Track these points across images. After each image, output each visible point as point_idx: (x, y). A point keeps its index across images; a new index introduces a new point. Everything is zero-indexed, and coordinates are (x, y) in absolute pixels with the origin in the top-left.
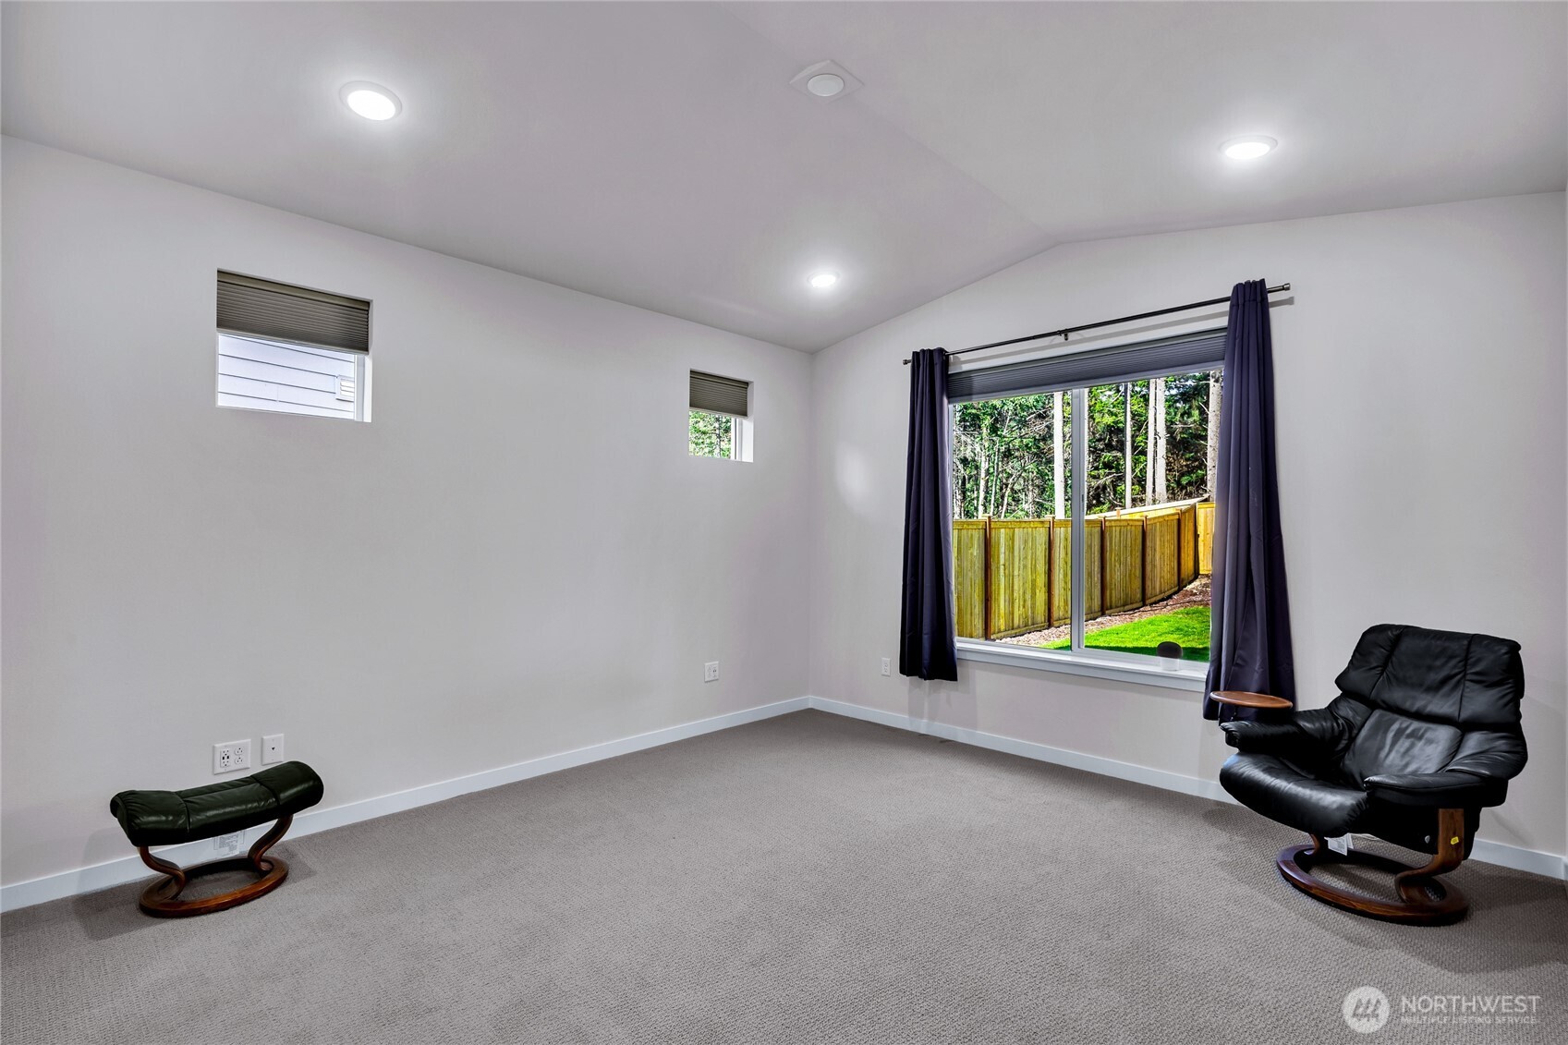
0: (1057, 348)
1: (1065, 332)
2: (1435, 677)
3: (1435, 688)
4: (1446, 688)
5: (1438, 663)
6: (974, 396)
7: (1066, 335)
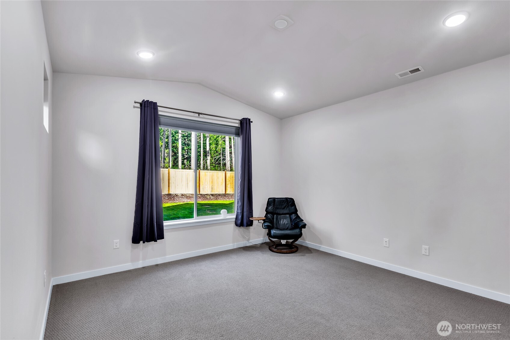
0: (195, 118)
1: (199, 114)
2: (283, 206)
3: (284, 208)
4: (286, 208)
5: (283, 204)
6: (161, 126)
7: (199, 115)
